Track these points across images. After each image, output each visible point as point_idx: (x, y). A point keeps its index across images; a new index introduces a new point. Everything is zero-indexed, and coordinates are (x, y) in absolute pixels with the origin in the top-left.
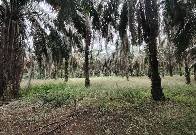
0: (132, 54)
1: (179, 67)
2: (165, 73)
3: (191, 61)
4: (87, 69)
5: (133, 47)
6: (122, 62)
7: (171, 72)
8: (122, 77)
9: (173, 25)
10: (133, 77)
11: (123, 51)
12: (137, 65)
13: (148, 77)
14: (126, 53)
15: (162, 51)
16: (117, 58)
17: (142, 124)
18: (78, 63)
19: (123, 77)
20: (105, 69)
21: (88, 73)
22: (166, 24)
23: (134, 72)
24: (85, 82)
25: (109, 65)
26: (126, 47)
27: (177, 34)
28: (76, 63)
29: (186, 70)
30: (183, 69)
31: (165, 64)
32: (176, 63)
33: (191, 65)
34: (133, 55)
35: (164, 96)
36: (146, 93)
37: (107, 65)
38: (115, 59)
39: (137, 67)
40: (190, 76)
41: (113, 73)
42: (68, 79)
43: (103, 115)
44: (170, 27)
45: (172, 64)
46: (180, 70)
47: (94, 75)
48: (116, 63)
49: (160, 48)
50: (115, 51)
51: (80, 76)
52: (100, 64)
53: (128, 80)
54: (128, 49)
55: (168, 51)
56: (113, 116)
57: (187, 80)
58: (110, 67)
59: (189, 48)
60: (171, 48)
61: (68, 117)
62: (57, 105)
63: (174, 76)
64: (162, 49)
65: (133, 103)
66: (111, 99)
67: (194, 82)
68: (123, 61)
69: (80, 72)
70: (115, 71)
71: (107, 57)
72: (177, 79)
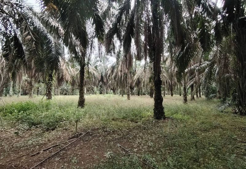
0: (134, 69)
1: (179, 87)
2: (166, 92)
3: (189, 81)
4: (82, 85)
5: (137, 61)
6: (122, 77)
7: (172, 92)
8: (121, 95)
9: (176, 45)
10: (133, 96)
11: (125, 66)
12: (139, 82)
13: (150, 96)
14: (129, 67)
15: (165, 70)
16: (117, 72)
17: (147, 139)
18: (64, 76)
19: (123, 95)
20: (101, 85)
21: (82, 90)
22: (170, 43)
23: (134, 90)
24: (79, 101)
25: (106, 80)
26: (129, 61)
27: (179, 55)
28: (62, 75)
29: (185, 90)
30: (182, 88)
31: (167, 82)
32: (177, 82)
33: (189, 86)
34: (135, 71)
35: (165, 114)
36: (148, 112)
37: (104, 80)
38: (114, 73)
39: (139, 84)
40: (187, 96)
41: (110, 91)
42: (51, 97)
43: (108, 134)
44: (173, 46)
45: (173, 83)
46: (180, 90)
47: (87, 92)
48: (115, 79)
49: (163, 66)
50: (114, 64)
51: (66, 93)
52: (95, 78)
53: (129, 99)
54: (130, 64)
55: (170, 70)
56: (118, 135)
57: (184, 99)
58: (107, 83)
59: (188, 69)
60: (173, 67)
61: (70, 139)
62: (50, 128)
63: (174, 95)
64: (165, 67)
65: (137, 123)
66: (113, 120)
67: (190, 102)
68: (124, 77)
69: (66, 88)
70: (112, 88)
71: (104, 70)
72: (176, 99)
